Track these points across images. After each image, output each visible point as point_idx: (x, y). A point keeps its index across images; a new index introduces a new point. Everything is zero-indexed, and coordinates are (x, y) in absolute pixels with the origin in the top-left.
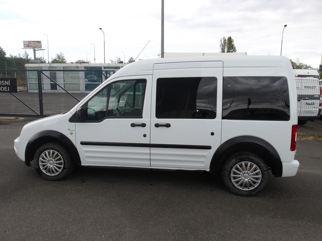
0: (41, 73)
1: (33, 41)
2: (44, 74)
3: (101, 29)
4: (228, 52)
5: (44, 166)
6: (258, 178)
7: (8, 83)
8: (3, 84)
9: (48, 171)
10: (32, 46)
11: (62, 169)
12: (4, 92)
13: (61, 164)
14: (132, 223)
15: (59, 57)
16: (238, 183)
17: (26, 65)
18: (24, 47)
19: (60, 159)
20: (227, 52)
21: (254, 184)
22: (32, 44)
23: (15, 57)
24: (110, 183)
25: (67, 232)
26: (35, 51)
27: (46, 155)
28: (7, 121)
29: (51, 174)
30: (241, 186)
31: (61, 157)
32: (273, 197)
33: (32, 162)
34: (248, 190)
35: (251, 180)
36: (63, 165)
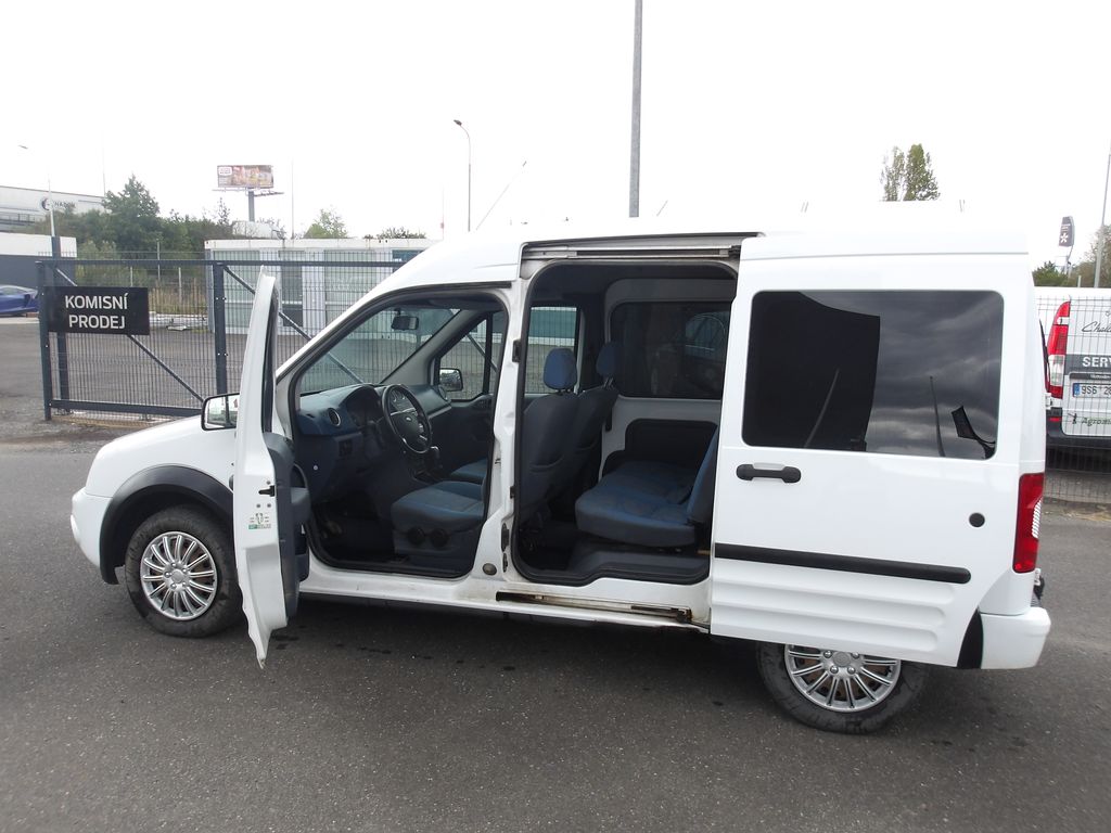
0: (225, 273)
1: (247, 167)
2: (232, 275)
3: (459, 123)
4: (909, 197)
5: (155, 584)
6: (889, 667)
7: (121, 303)
8: (107, 305)
9: (166, 606)
10: (243, 183)
11: (211, 598)
12: (109, 331)
13: (208, 581)
14: (391, 806)
15: (325, 217)
16: (813, 681)
17: (210, 245)
18: (219, 185)
19: (206, 565)
20: (905, 199)
21: (874, 690)
22: (245, 175)
23: (187, 217)
24: (370, 656)
25: (162, 823)
26: (251, 196)
27: (162, 550)
28: (114, 429)
29: (177, 614)
30: (825, 696)
31: (209, 559)
32: (947, 743)
33: (120, 572)
34: (848, 709)
35: (860, 675)
36: (215, 584)
